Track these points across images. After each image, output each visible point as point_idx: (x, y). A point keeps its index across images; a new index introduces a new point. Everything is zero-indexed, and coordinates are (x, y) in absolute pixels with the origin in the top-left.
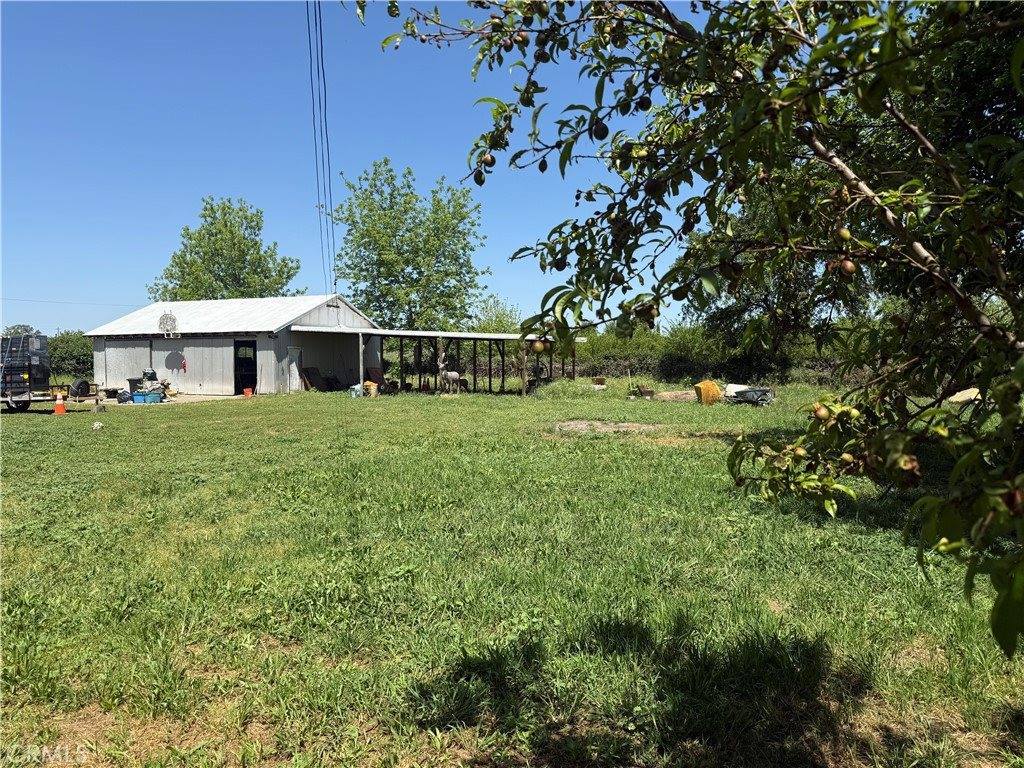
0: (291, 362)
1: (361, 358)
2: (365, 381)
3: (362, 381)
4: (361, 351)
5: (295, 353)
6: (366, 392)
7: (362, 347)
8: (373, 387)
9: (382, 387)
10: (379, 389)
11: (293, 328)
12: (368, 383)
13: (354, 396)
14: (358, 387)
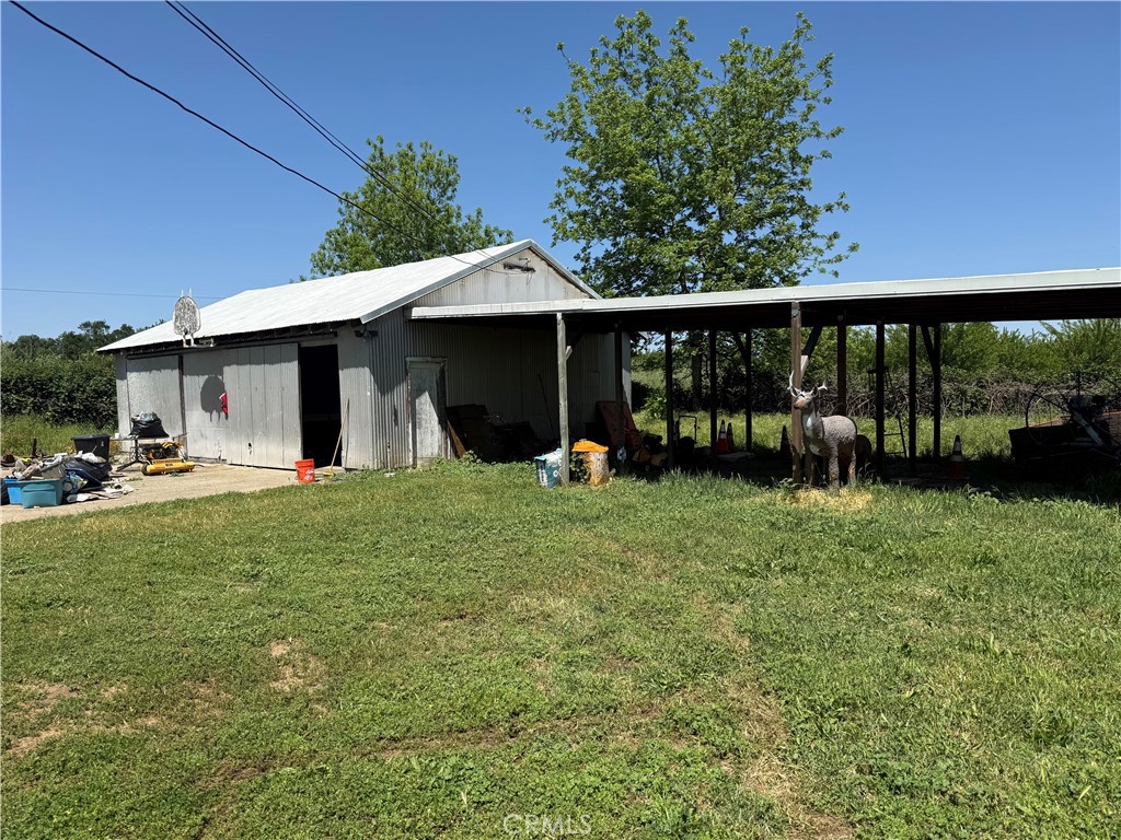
0: (416, 393)
1: (562, 380)
2: (573, 439)
3: (564, 442)
4: (562, 361)
5: (431, 372)
6: (578, 472)
7: (563, 352)
8: (595, 454)
9: (621, 454)
10: (611, 461)
11: (417, 313)
12: (583, 445)
13: (545, 482)
14: (555, 457)
